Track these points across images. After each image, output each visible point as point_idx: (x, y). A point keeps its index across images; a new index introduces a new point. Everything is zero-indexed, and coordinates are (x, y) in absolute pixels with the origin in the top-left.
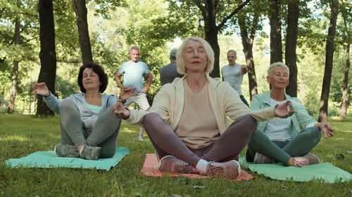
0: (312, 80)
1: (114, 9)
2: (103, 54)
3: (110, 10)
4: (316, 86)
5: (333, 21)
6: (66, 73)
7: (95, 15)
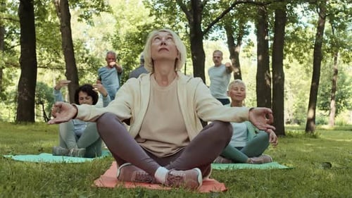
0: (299, 89)
1: (98, 14)
2: (88, 61)
3: (94, 16)
4: (304, 94)
5: (320, 29)
6: (52, 81)
7: (79, 20)
